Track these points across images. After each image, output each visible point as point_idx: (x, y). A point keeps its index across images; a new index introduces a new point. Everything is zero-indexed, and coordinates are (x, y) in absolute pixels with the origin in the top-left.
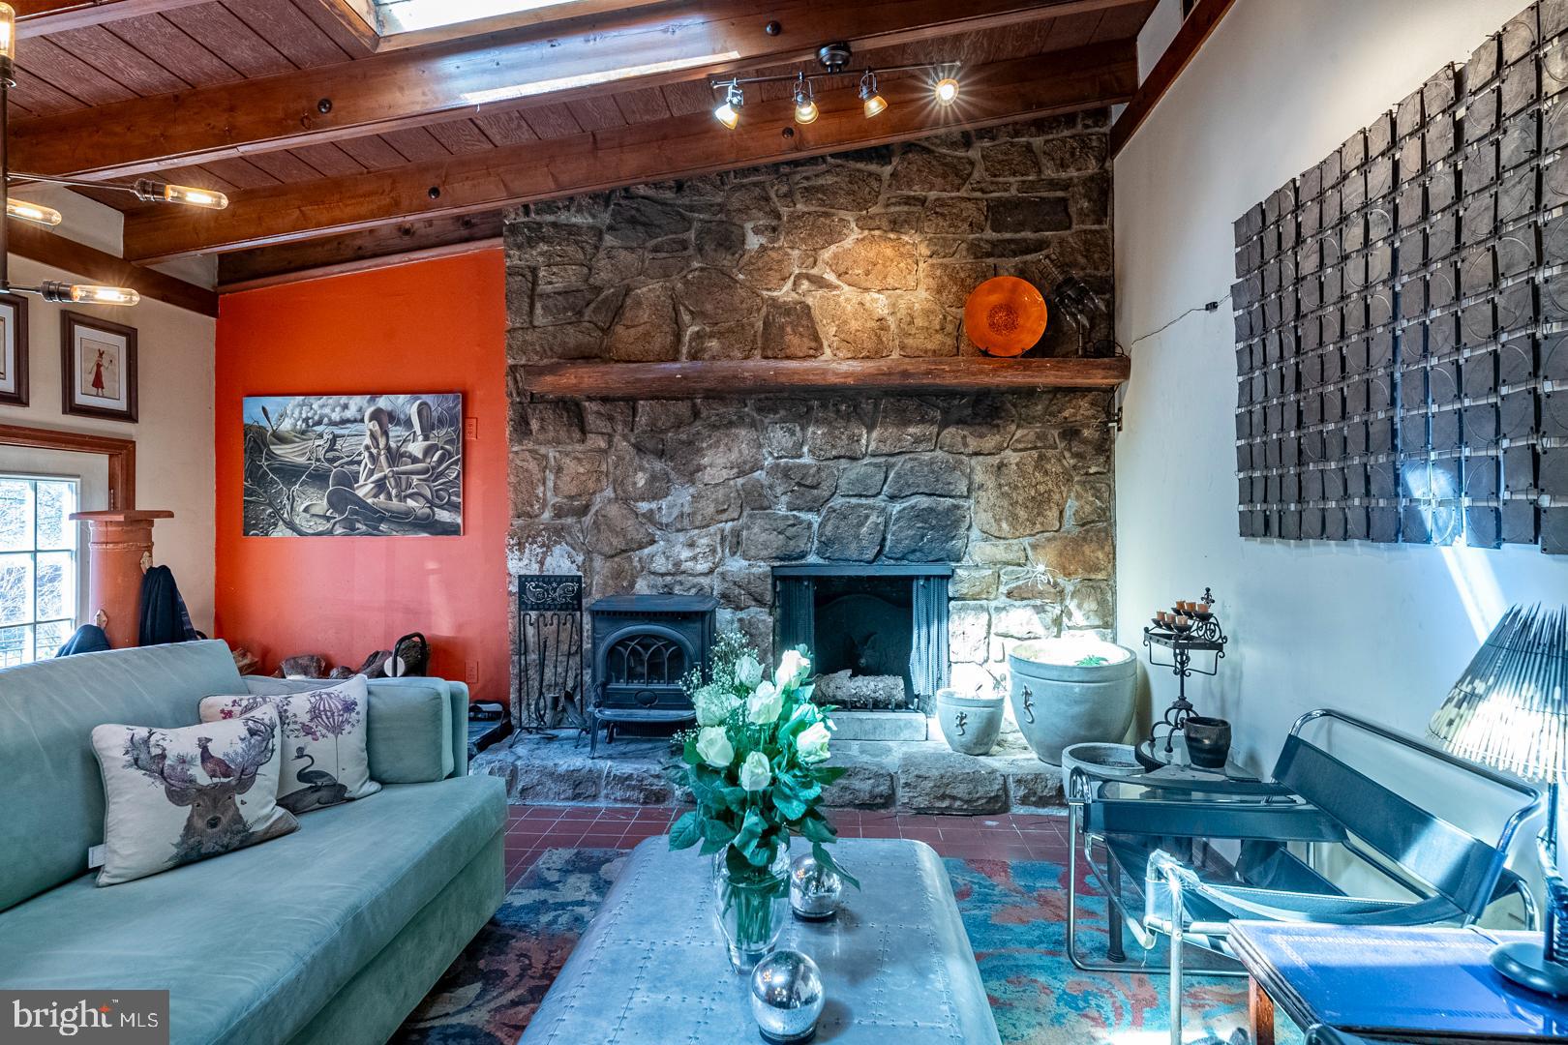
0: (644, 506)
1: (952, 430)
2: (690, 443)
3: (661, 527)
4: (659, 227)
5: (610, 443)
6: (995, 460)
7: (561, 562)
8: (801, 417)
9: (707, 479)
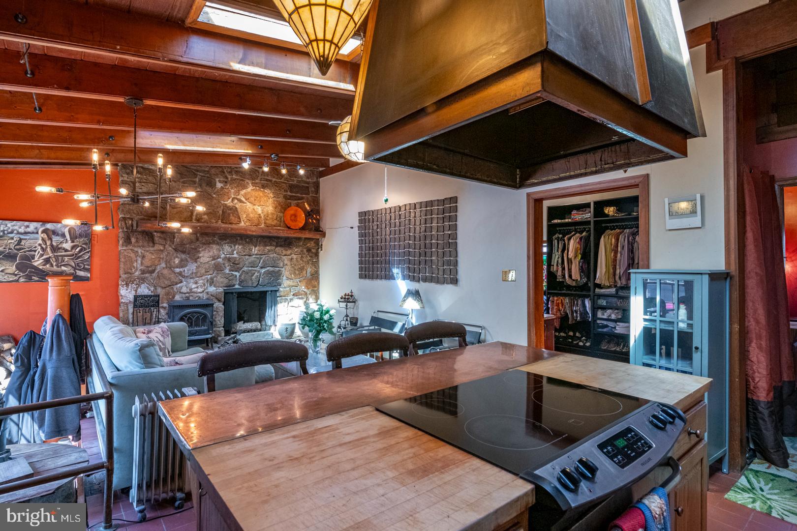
0: (177, 270)
1: (279, 248)
2: (196, 249)
3: (184, 277)
4: (185, 175)
5: (164, 247)
6: (290, 257)
7: (144, 290)
8: (234, 242)
9: (201, 261)
